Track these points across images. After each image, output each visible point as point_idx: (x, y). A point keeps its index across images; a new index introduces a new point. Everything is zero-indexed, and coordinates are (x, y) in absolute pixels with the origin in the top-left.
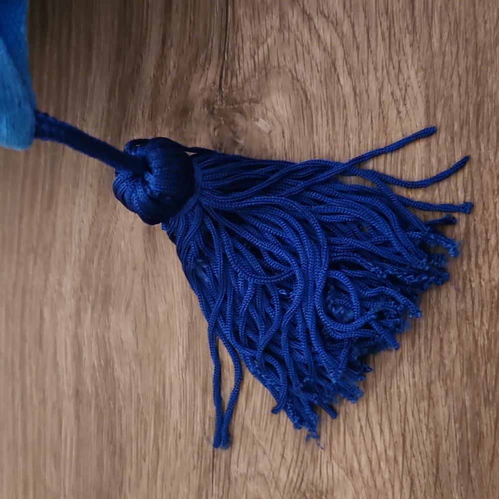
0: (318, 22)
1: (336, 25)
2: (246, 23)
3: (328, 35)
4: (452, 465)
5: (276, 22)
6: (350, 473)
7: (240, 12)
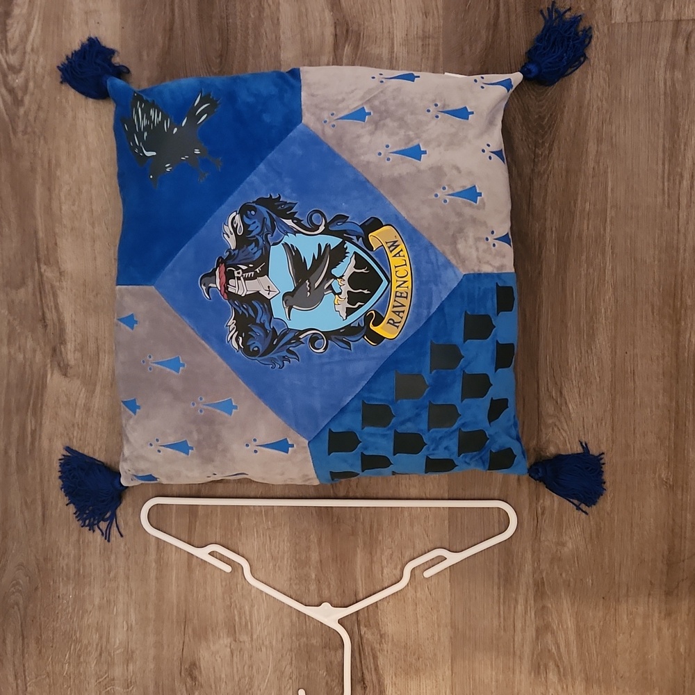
0: (561, 431)
1: (566, 432)
2: (544, 430)
3: (564, 434)
4: (594, 535)
5: (551, 430)
6: (571, 538)
7: (542, 427)
